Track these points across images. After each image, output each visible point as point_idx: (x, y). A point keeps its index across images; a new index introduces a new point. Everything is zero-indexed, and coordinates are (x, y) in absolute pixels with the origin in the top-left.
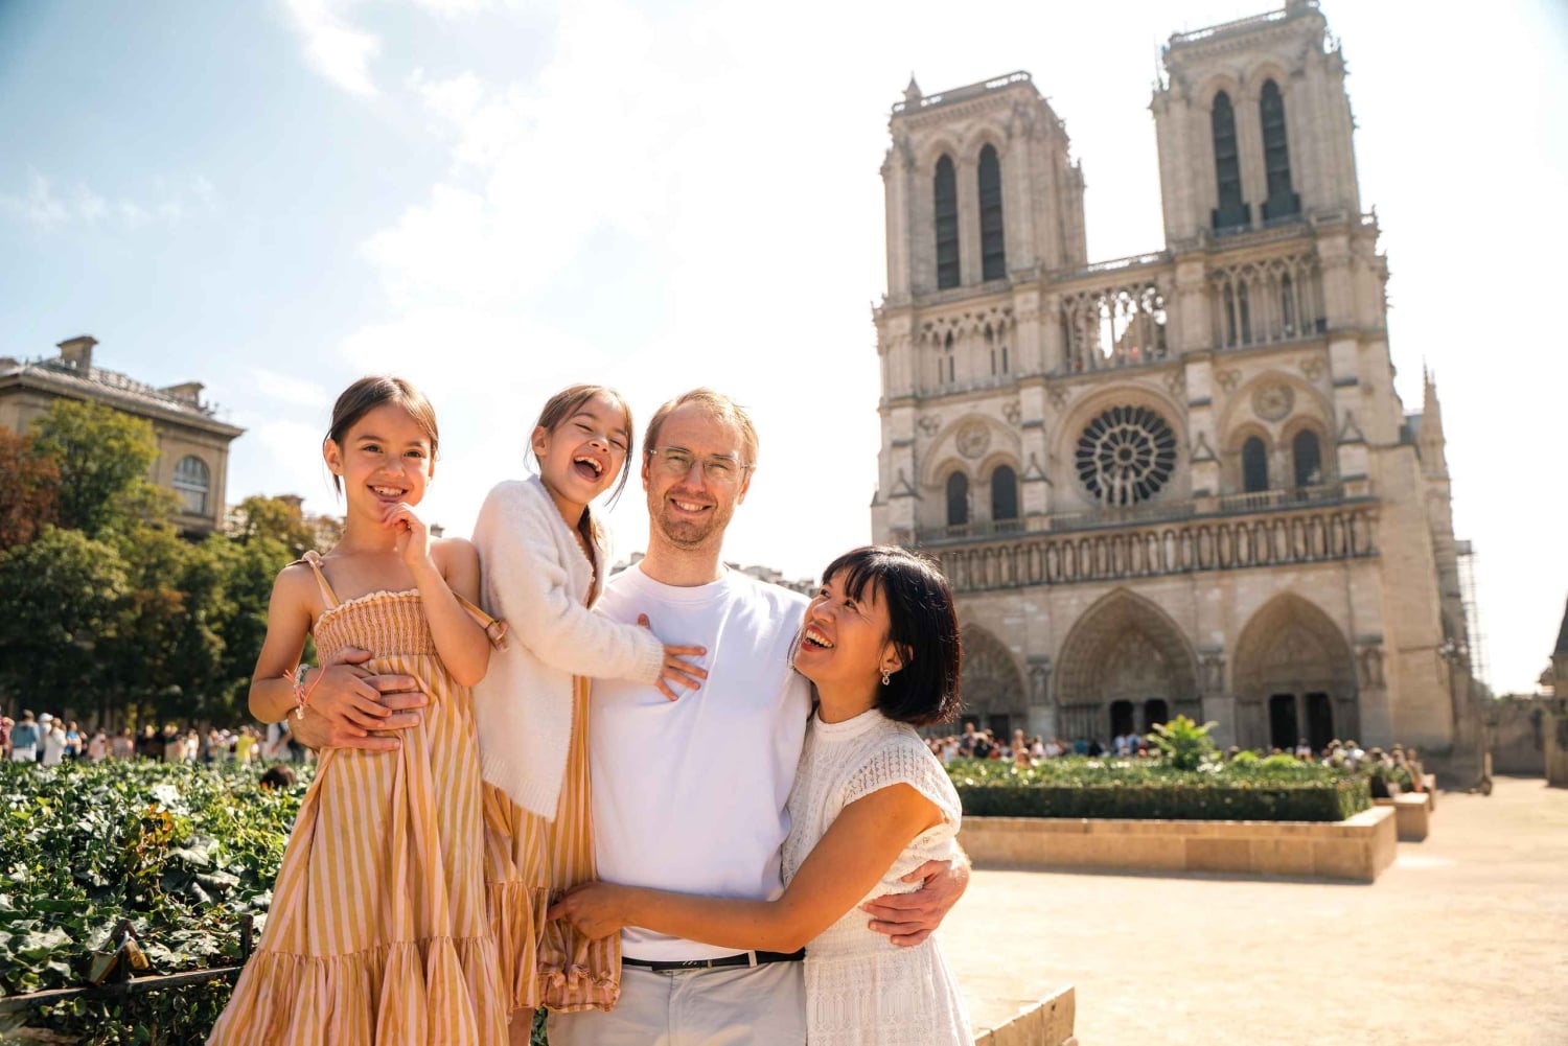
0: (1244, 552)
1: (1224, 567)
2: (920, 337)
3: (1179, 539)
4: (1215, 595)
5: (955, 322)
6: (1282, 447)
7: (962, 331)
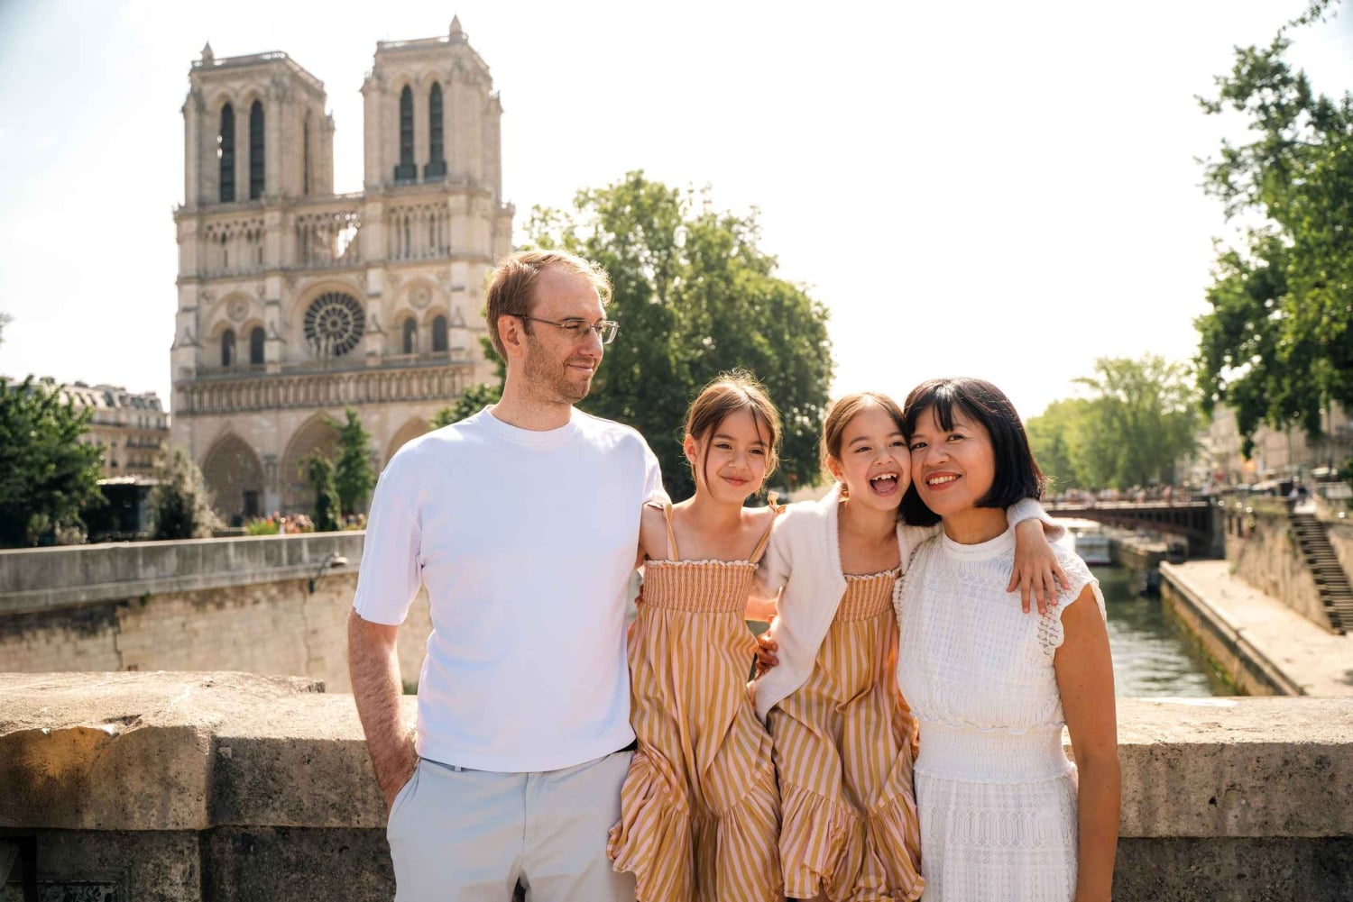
0: (394, 392)
1: (382, 401)
2: (203, 235)
3: (357, 381)
4: (375, 418)
5: (228, 226)
6: (425, 325)
7: (232, 234)
